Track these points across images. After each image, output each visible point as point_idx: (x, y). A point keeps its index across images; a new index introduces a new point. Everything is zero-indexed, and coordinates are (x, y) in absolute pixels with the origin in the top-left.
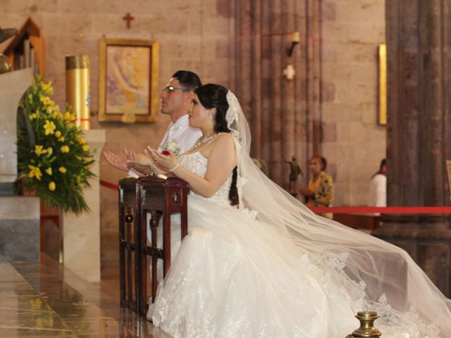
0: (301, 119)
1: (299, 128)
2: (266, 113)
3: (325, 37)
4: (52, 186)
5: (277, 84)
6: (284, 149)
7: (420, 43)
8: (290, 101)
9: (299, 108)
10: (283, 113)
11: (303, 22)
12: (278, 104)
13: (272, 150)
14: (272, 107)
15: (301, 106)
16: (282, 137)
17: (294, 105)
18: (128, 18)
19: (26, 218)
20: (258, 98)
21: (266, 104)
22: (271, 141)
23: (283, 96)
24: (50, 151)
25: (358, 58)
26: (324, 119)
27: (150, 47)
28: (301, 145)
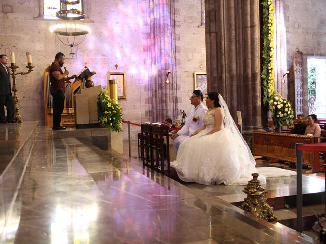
0: (171, 96)
1: (171, 99)
2: (160, 95)
3: (177, 70)
4: (111, 124)
5: (163, 85)
6: (166, 105)
7: (218, 73)
8: (168, 90)
9: (170, 93)
10: (166, 94)
11: (171, 65)
12: (164, 92)
13: (162, 105)
14: (162, 92)
15: (171, 92)
16: (166, 102)
17: (169, 92)
18: (116, 66)
19: (104, 135)
20: (158, 90)
21: (160, 92)
22: (162, 103)
23: (166, 89)
24: (110, 112)
25: (187, 76)
26: (178, 96)
27: (124, 75)
28: (172, 104)
